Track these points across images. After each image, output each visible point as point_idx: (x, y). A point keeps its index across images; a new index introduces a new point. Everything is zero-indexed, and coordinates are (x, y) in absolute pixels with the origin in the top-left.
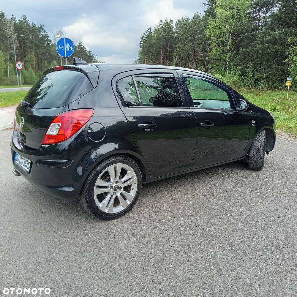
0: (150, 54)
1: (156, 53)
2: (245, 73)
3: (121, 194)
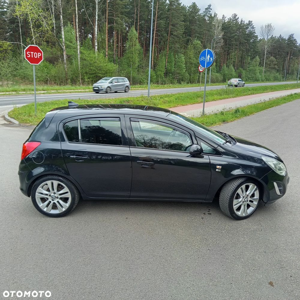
3: (58, 202)
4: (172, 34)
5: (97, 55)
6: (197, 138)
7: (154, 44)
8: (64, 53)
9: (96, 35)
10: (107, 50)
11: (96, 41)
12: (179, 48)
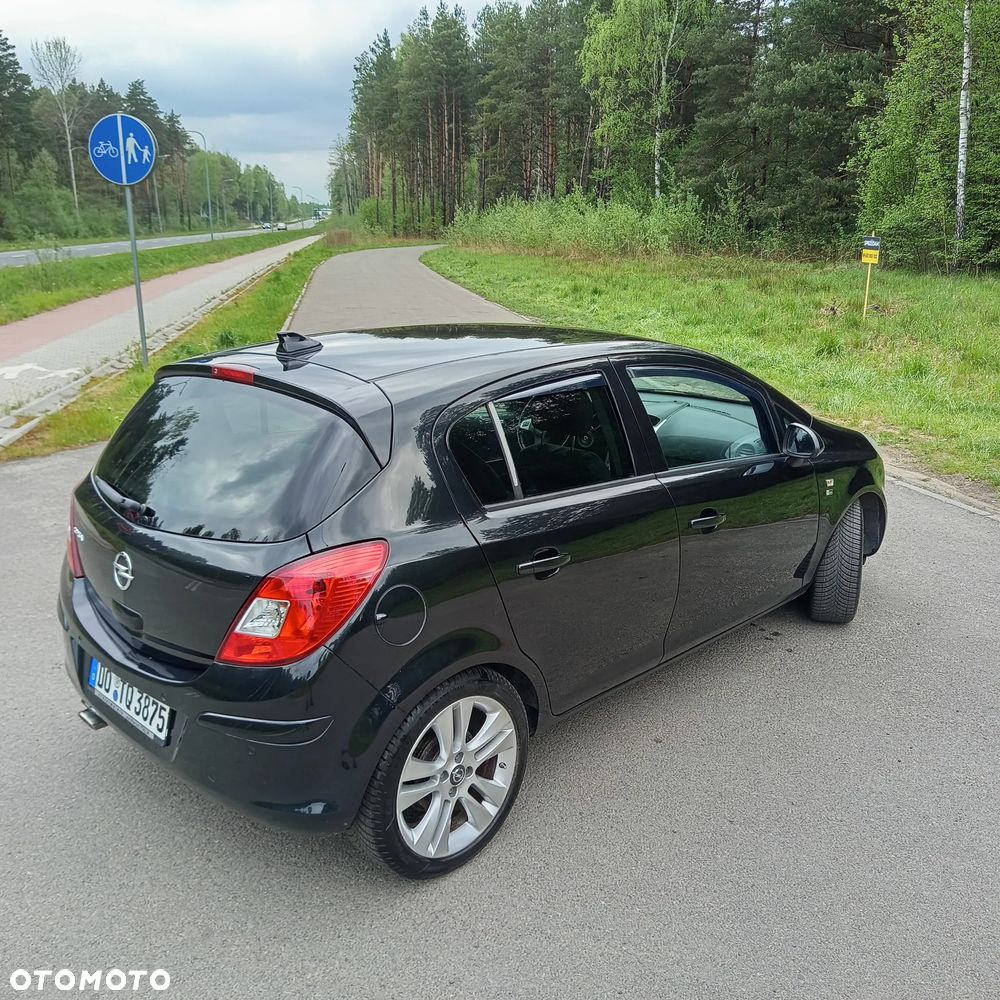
0: (391, 127)
1: (412, 123)
2: (717, 199)
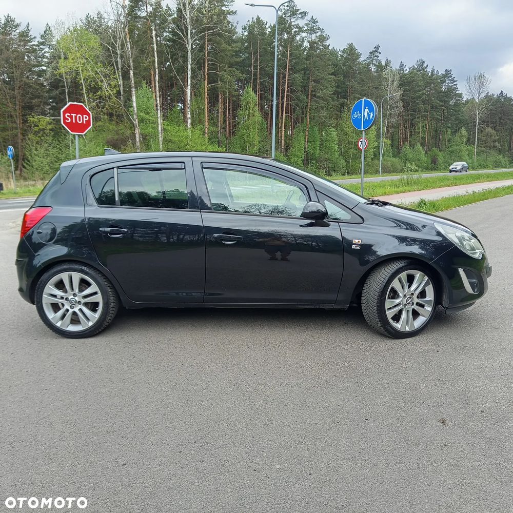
3: (80, 310)
4: (315, 96)
5: (190, 133)
6: (317, 192)
7: (284, 112)
8: (137, 131)
9: (188, 101)
10: (207, 124)
11: (188, 110)
12: (326, 118)
